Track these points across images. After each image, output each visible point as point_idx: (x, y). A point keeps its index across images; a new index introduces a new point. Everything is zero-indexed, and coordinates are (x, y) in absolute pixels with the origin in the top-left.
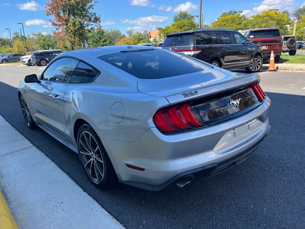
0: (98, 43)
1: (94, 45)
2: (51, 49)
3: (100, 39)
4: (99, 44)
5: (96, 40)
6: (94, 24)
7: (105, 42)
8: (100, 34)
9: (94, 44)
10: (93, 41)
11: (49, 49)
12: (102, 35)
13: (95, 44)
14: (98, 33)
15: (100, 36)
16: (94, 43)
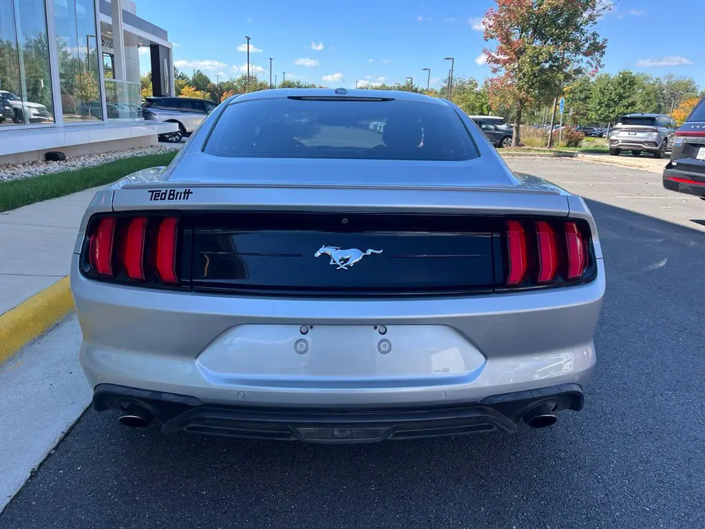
0: (612, 109)
1: (599, 112)
2: (492, 115)
3: (621, 97)
4: (614, 111)
5: (609, 100)
6: (585, 59)
7: (630, 107)
8: (624, 88)
9: (599, 110)
10: (600, 104)
11: (488, 115)
12: (629, 88)
13: (602, 109)
14: (620, 84)
15: (622, 91)
16: (601, 107)
